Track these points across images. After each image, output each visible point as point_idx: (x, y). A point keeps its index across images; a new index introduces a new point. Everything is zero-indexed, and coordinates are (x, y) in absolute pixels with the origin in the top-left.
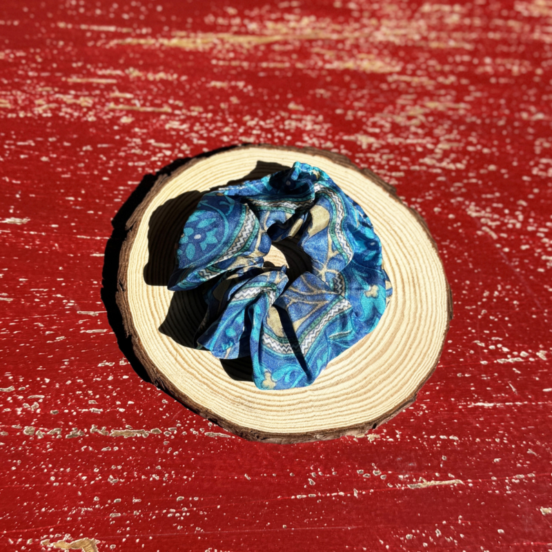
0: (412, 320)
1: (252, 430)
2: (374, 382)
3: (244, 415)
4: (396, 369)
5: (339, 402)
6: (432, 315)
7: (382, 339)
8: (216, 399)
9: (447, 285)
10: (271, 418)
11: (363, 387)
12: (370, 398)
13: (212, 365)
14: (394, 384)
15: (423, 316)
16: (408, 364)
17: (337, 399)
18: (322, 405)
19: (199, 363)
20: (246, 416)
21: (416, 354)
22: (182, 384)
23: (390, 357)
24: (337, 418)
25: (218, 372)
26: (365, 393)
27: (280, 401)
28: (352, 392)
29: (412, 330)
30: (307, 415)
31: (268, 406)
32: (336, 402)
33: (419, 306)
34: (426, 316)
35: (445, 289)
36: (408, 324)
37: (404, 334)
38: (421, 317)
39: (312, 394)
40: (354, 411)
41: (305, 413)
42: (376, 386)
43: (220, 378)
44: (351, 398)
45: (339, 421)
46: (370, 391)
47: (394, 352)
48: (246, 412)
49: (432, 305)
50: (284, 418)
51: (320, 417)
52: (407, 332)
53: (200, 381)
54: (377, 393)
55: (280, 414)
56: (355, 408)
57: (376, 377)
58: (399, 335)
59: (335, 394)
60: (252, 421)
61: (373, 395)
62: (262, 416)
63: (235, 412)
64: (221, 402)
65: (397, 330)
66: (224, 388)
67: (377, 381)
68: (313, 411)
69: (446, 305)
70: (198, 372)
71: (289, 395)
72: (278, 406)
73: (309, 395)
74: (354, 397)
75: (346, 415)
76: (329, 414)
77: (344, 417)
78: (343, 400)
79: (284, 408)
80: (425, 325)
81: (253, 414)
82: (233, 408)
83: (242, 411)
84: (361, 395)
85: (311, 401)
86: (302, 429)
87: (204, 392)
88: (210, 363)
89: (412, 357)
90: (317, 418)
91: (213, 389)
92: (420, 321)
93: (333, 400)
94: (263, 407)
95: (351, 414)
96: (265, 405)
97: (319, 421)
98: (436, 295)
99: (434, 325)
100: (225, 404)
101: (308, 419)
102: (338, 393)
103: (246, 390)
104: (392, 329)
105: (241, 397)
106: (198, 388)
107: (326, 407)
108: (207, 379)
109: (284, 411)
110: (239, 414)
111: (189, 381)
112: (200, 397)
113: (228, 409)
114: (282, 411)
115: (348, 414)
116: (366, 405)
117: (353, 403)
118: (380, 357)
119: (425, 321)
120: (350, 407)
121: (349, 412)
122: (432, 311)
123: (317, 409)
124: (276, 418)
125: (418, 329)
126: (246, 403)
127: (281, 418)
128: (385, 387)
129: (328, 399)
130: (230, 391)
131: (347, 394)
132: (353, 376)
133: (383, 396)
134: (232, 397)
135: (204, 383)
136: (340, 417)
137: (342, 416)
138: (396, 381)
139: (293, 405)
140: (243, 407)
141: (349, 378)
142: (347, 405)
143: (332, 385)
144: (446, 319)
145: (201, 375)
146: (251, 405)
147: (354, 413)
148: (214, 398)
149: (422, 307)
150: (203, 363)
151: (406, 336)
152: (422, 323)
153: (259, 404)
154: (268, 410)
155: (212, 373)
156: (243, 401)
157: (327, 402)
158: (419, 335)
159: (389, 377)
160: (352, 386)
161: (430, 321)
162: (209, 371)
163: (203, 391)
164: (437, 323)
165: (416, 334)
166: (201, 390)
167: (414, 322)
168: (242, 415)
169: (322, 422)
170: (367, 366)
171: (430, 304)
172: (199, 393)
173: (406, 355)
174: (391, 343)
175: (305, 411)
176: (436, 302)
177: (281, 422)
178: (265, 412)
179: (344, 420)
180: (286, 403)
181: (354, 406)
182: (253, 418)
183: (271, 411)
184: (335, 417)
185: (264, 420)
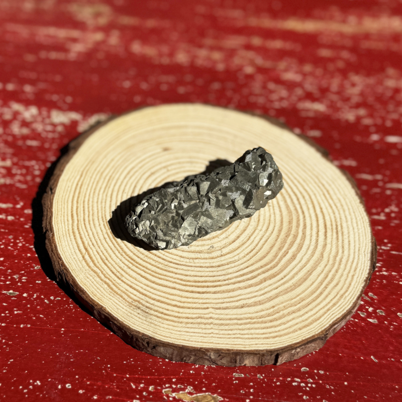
0: (331, 262)
1: (143, 335)
2: (281, 313)
3: (138, 319)
4: (309, 304)
5: (241, 324)
6: (353, 261)
7: (296, 274)
8: (113, 299)
9: (372, 237)
10: (166, 326)
11: (269, 315)
12: (275, 327)
13: (117, 268)
14: (304, 318)
15: (344, 261)
16: (321, 302)
17: (240, 322)
18: (222, 324)
19: (105, 264)
20: (140, 320)
21: (332, 294)
22: (83, 280)
23: (303, 292)
24: (236, 340)
25: (122, 275)
26: (271, 321)
27: (179, 313)
28: (256, 318)
29: (330, 271)
30: (204, 331)
31: (165, 314)
32: (237, 324)
33: (340, 251)
34: (347, 261)
35: (370, 241)
36: (326, 265)
37: (320, 274)
38: (341, 261)
39: (213, 312)
40: (256, 336)
41: (202, 329)
42: (284, 316)
43: (122, 281)
44: (254, 323)
45: (238, 343)
46: (276, 320)
47: (308, 288)
48: (141, 317)
49: (354, 253)
50: (179, 329)
51: (218, 336)
52: (324, 272)
53: (102, 280)
54: (284, 324)
55: (176, 324)
56: (258, 334)
57: (285, 308)
58: (315, 273)
59: (239, 317)
60: (145, 326)
61: (280, 325)
62: (156, 323)
63: (129, 314)
64: (118, 302)
65: (314, 268)
66: (124, 290)
67: (286, 312)
68: (211, 328)
69: (369, 255)
70: (102, 272)
71: (189, 308)
72: (175, 317)
73: (210, 313)
74: (258, 323)
75: (246, 339)
76: (229, 334)
77: (244, 340)
78: (246, 324)
79: (181, 320)
80: (345, 269)
81: (148, 320)
82: (128, 310)
83: (137, 314)
84: (265, 322)
85: (211, 318)
86: (197, 343)
87: (103, 291)
88: (116, 266)
89: (327, 296)
90: (214, 335)
91: (112, 289)
92: (340, 264)
93: (235, 321)
94: (160, 315)
95: (252, 338)
96: (162, 313)
97: (216, 339)
98: (359, 244)
99: (355, 271)
100: (121, 305)
101: (205, 335)
102: (242, 316)
103: (146, 295)
104: (308, 267)
105: (139, 302)
106: (97, 285)
107: (227, 327)
108: (109, 279)
109: (181, 323)
110: (134, 317)
111: (91, 278)
112: (98, 294)
113: (124, 310)
114: (178, 322)
115: (249, 338)
116: (270, 333)
117: (256, 329)
118: (292, 290)
119: (346, 265)
120: (252, 331)
121: (250, 336)
122: (354, 258)
123: (216, 327)
124: (171, 327)
125: (337, 271)
126: (143, 308)
127: (176, 329)
128: (293, 319)
129: (230, 319)
130: (129, 294)
131: (251, 318)
132: (260, 303)
133: (290, 327)
134: (130, 300)
135: (106, 283)
136: (240, 340)
137: (242, 338)
138: (307, 316)
139: (192, 318)
140: (139, 311)
141: (255, 304)
142: (249, 329)
143: (237, 307)
144: (368, 268)
145: (104, 275)
146: (147, 310)
147: (255, 338)
148: (111, 298)
149: (343, 252)
150: (109, 265)
151: (322, 276)
152: (342, 266)
153: (157, 311)
154: (165, 319)
155: (115, 275)
156: (140, 306)
157: (228, 322)
158: (337, 277)
159: (299, 310)
160: (257, 312)
161: (351, 267)
162: (113, 273)
163: (102, 289)
164: (358, 269)
165: (334, 276)
166: (100, 288)
167: (334, 264)
168: (136, 318)
169: (220, 341)
170: (277, 296)
171: (352, 251)
172: (98, 290)
173: (321, 293)
174: (305, 280)
175: (203, 326)
176: (359, 250)
177: (175, 332)
178: (160, 320)
179: (243, 343)
180: (184, 315)
181: (257, 331)
182: (147, 323)
183: (167, 320)
184: (234, 338)
185: (158, 327)
